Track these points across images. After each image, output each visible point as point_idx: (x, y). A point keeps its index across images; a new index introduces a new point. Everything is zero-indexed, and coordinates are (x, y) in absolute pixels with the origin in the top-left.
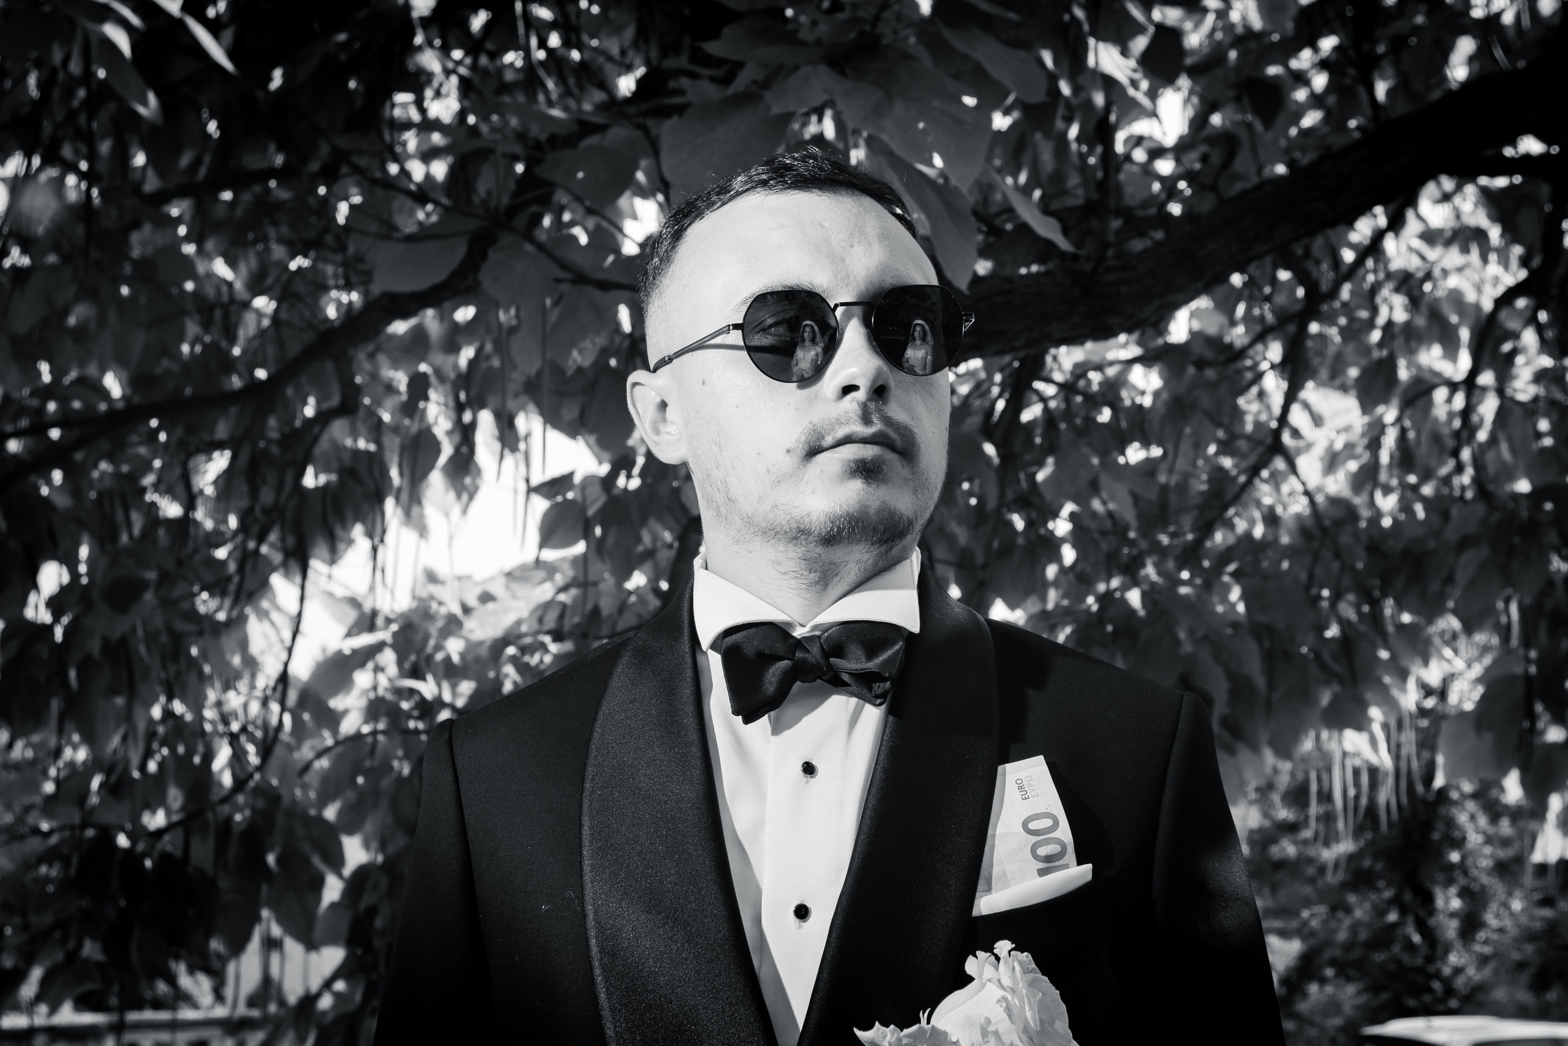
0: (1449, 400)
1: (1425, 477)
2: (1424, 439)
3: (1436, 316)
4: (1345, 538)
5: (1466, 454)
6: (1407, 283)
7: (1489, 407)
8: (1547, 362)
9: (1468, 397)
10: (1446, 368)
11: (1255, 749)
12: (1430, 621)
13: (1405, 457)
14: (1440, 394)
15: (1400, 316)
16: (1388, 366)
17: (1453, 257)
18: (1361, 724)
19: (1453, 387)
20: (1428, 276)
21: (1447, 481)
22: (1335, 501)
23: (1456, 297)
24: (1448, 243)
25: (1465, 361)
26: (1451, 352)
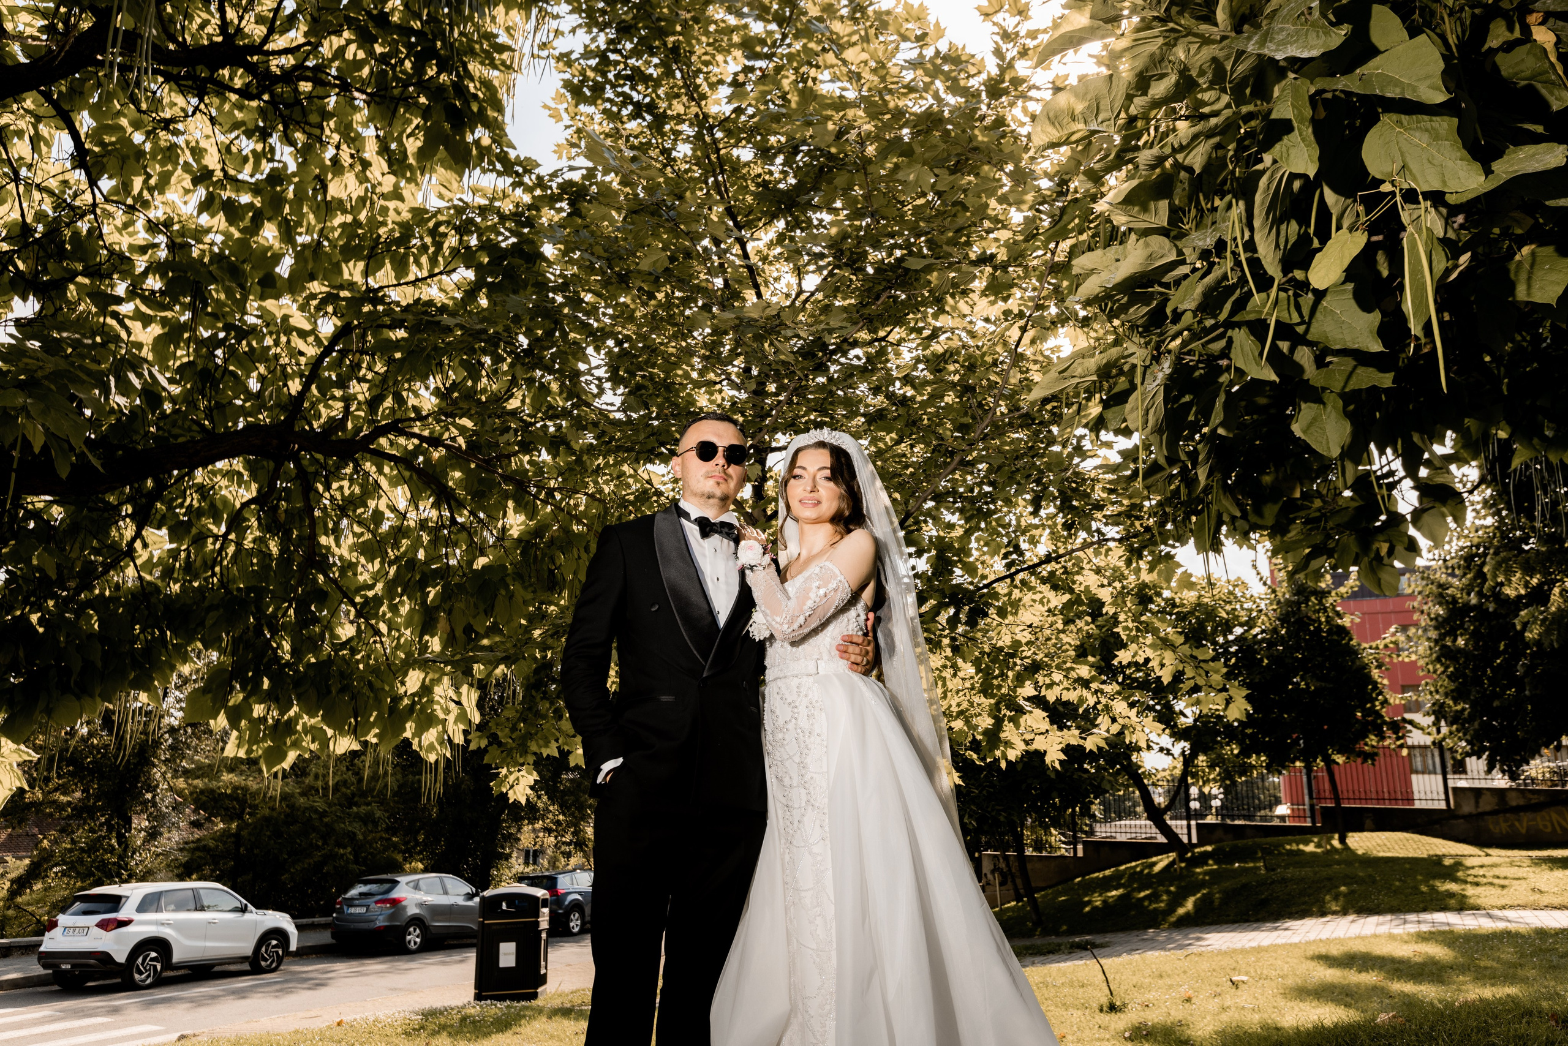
0: (214, 543)
1: (196, 578)
2: (199, 559)
3: (213, 505)
4: (153, 600)
5: (217, 569)
6: (201, 489)
7: (231, 549)
8: (258, 534)
9: (222, 545)
10: (215, 530)
11: (92, 696)
12: (189, 643)
13: (188, 567)
14: (210, 540)
15: (195, 503)
16: (189, 524)
17: (224, 482)
18: (148, 688)
19: (216, 537)
20: (213, 487)
21: (206, 579)
22: (149, 583)
23: (224, 498)
24: (223, 476)
25: (223, 529)
26: (217, 523)
